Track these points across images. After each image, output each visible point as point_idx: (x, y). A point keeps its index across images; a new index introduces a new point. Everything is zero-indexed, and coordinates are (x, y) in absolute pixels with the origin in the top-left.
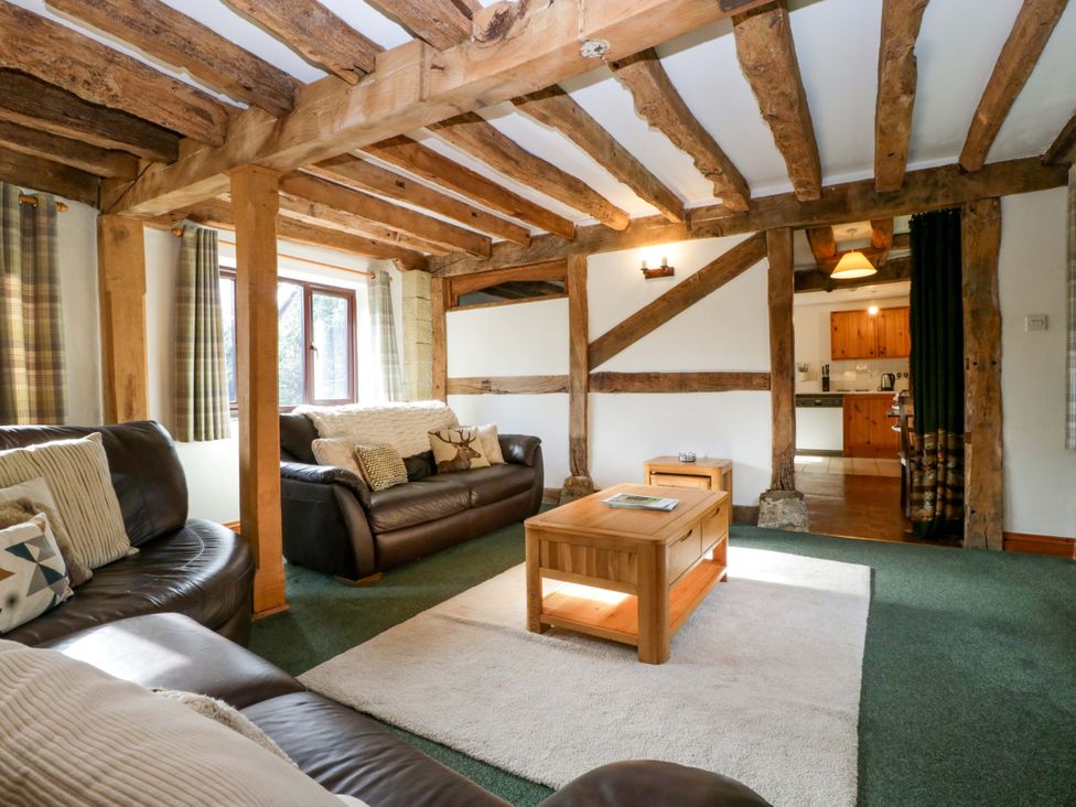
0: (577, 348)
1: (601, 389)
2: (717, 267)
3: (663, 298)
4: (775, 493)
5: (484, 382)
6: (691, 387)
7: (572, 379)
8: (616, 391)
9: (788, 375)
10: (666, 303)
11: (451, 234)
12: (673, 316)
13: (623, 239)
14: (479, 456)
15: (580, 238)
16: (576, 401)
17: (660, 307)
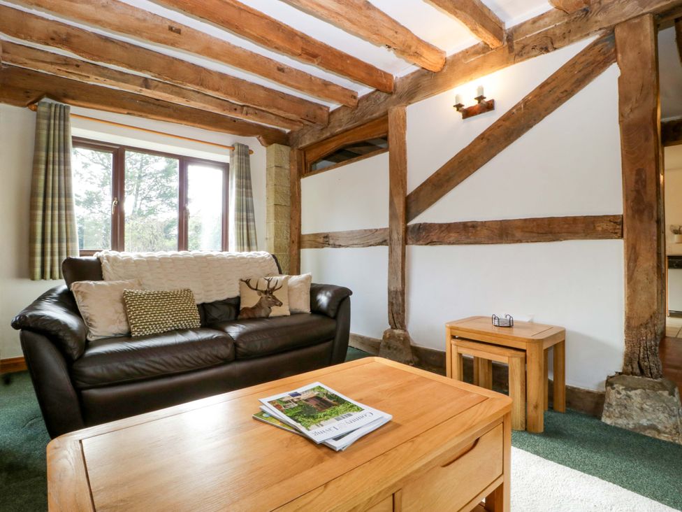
0: (396, 201)
1: (417, 241)
2: (547, 88)
3: (482, 137)
4: (629, 378)
5: (324, 237)
6: (513, 235)
7: (391, 232)
8: (432, 243)
9: (651, 217)
10: (484, 142)
11: (281, 101)
12: (494, 155)
13: (440, 80)
14: (281, 304)
15: (399, 90)
16: (394, 254)
17: (478, 147)
